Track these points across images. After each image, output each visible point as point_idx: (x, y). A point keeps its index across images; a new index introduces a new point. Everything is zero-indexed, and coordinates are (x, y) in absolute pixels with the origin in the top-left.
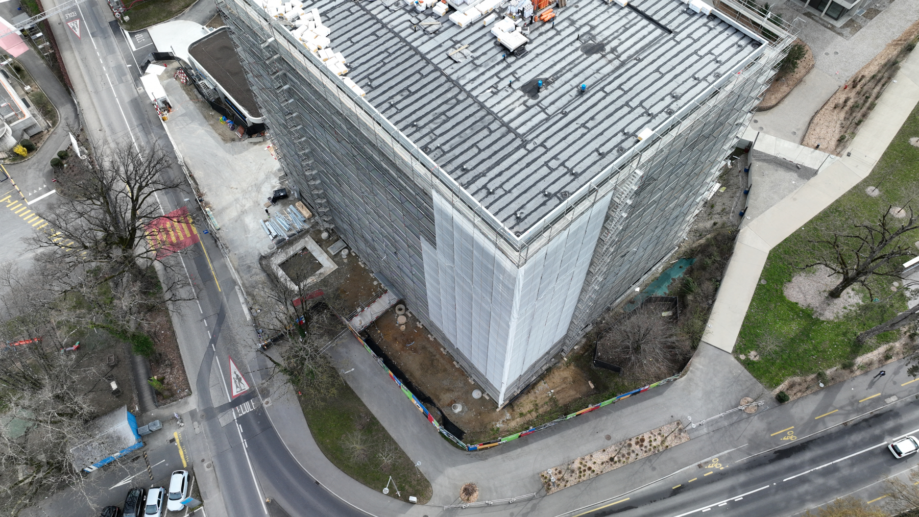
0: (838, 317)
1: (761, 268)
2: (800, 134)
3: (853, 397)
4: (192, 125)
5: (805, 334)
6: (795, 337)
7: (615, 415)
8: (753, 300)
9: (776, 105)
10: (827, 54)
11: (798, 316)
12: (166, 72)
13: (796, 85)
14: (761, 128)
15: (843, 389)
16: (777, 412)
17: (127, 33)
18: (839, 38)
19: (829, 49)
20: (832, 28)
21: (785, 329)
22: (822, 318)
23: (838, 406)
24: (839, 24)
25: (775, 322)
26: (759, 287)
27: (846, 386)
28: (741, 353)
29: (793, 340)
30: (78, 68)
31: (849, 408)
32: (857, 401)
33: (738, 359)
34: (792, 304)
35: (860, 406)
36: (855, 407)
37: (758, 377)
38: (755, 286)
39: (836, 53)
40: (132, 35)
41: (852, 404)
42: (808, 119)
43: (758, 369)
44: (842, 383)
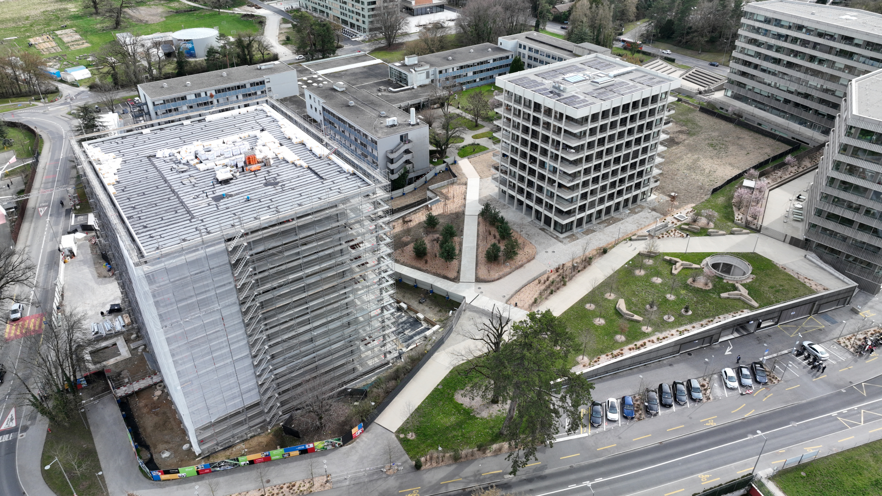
0: (491, 416)
1: (443, 378)
2: (507, 297)
3: (478, 471)
4: (83, 267)
5: (459, 425)
6: (450, 426)
7: (282, 466)
8: (426, 398)
9: (498, 279)
10: (547, 252)
11: (459, 412)
12: (85, 237)
13: (517, 268)
14: (482, 292)
15: (473, 464)
16: (412, 475)
17: (74, 215)
18: (560, 244)
19: (550, 250)
20: (557, 238)
21: (445, 420)
22: (478, 416)
23: (463, 476)
24: (561, 236)
25: (439, 415)
26: (436, 390)
27: (476, 462)
28: (402, 433)
29: (447, 428)
30: (29, 232)
31: (472, 478)
32: (480, 474)
33: (398, 437)
34: (459, 404)
35: (481, 478)
36: (477, 478)
37: (408, 451)
38: (432, 389)
39: (554, 252)
40: (76, 217)
41: (475, 476)
42: (517, 288)
43: (410, 445)
44: (473, 461)
